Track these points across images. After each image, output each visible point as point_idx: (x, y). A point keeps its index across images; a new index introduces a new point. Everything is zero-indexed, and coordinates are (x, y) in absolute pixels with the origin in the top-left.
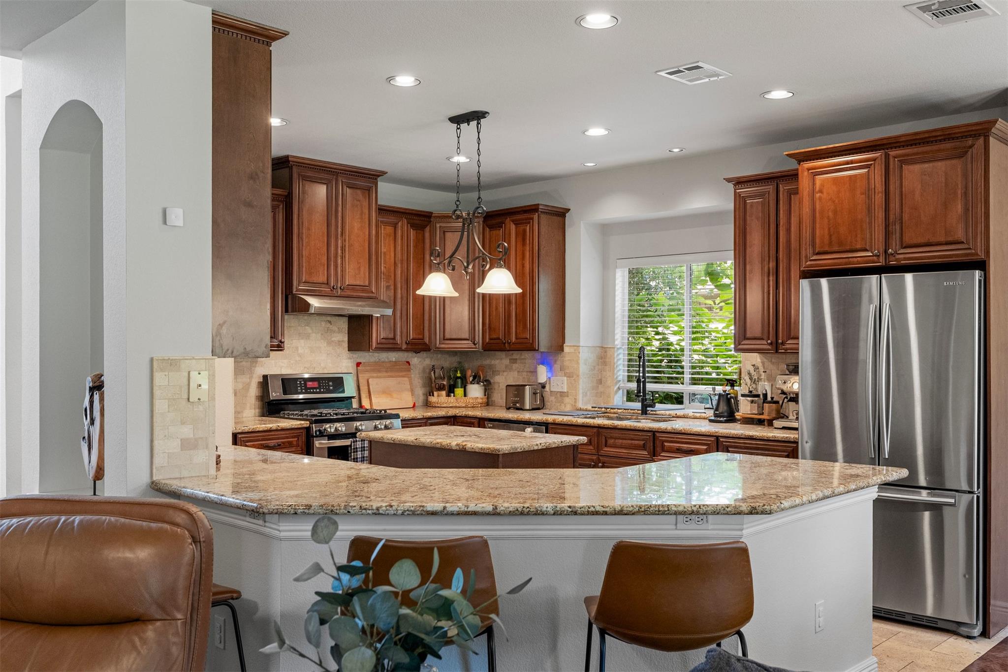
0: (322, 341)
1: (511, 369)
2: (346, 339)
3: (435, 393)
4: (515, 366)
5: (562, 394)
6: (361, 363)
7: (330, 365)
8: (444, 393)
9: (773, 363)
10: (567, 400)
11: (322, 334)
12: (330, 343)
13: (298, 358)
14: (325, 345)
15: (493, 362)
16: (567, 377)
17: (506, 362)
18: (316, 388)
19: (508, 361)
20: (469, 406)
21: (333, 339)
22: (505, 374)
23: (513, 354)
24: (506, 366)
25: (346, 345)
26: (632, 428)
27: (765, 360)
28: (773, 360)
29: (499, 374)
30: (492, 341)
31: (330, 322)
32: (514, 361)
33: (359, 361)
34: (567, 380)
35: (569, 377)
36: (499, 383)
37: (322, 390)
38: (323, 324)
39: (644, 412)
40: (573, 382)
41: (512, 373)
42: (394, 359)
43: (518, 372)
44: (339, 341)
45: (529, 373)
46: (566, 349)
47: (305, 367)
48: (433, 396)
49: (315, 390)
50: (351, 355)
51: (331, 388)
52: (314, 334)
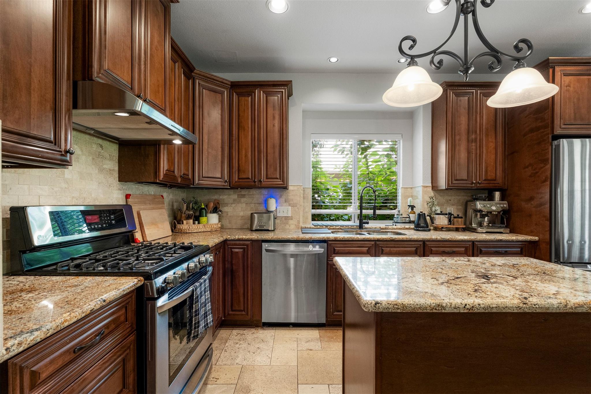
0: (93, 166)
1: (240, 202)
2: (117, 168)
3: (185, 222)
4: (243, 200)
5: (287, 218)
6: (130, 195)
7: (102, 196)
8: (191, 221)
9: (441, 196)
10: (291, 222)
11: (93, 159)
12: (101, 170)
13: (64, 185)
14: (97, 172)
15: (221, 197)
16: (292, 206)
17: (235, 197)
18: (96, 223)
19: (236, 196)
20: (213, 230)
21: (105, 166)
22: (233, 205)
23: (241, 191)
24: (234, 200)
25: (117, 175)
26: (408, 240)
27: (436, 194)
28: (441, 194)
29: (227, 206)
30: (241, 180)
31: (101, 146)
32: (243, 196)
33: (128, 192)
34: (292, 209)
35: (293, 206)
36: (227, 212)
37: (104, 225)
38: (95, 146)
39: (361, 227)
40: (297, 210)
41: (240, 205)
42: (152, 192)
43: (246, 204)
44: (110, 170)
45: (257, 205)
46: (290, 188)
47: (73, 197)
48: (183, 223)
49: (96, 226)
50: (121, 186)
51: (113, 222)
52: (84, 157)
